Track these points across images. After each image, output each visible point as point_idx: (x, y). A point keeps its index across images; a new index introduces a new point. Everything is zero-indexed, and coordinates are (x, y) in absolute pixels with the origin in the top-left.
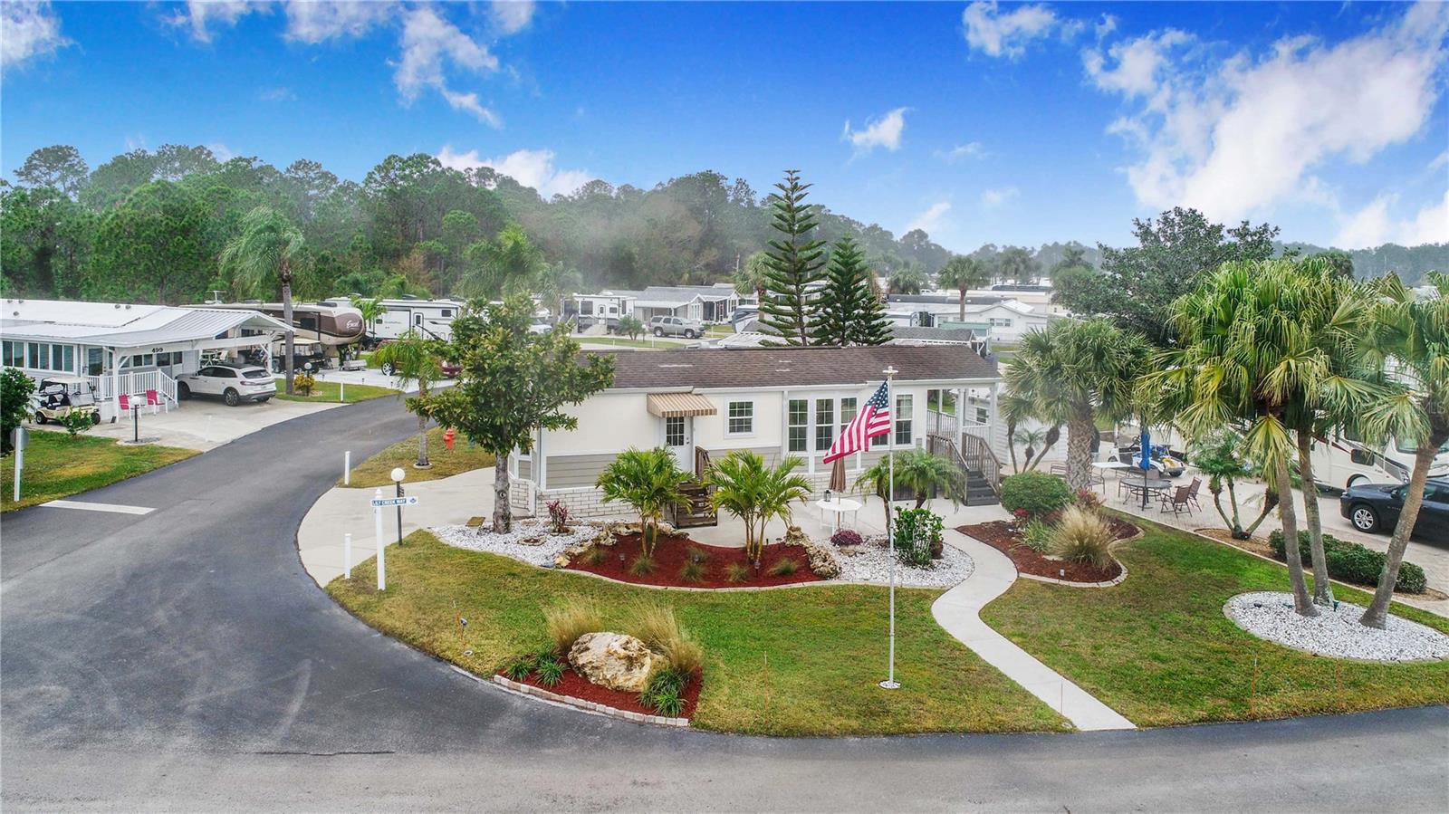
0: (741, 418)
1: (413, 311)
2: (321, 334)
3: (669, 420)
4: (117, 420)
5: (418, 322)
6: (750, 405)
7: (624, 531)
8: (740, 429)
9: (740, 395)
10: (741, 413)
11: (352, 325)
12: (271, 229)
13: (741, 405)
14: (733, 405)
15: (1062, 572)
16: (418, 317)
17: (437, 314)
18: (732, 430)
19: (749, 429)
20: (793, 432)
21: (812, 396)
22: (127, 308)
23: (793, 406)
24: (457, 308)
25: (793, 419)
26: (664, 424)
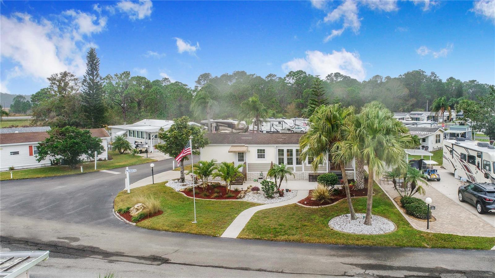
0: (261, 154)
1: (271, 122)
2: (233, 129)
3: (239, 153)
4: (152, 152)
5: (272, 126)
6: (264, 150)
7: (210, 184)
8: (261, 157)
9: (261, 147)
10: (261, 152)
11: (241, 126)
12: (203, 98)
13: (261, 150)
14: (258, 150)
15: (305, 202)
16: (272, 124)
17: (277, 123)
18: (258, 157)
19: (264, 157)
20: (279, 159)
21: (285, 148)
22: (168, 121)
23: (279, 150)
24: (282, 121)
25: (279, 155)
26: (237, 155)
